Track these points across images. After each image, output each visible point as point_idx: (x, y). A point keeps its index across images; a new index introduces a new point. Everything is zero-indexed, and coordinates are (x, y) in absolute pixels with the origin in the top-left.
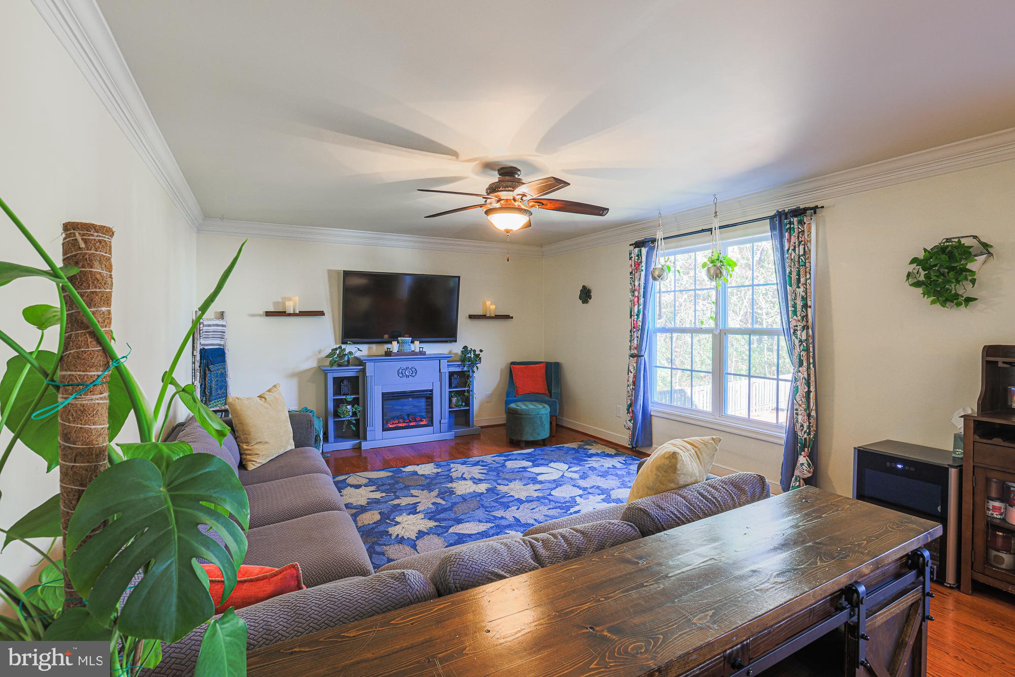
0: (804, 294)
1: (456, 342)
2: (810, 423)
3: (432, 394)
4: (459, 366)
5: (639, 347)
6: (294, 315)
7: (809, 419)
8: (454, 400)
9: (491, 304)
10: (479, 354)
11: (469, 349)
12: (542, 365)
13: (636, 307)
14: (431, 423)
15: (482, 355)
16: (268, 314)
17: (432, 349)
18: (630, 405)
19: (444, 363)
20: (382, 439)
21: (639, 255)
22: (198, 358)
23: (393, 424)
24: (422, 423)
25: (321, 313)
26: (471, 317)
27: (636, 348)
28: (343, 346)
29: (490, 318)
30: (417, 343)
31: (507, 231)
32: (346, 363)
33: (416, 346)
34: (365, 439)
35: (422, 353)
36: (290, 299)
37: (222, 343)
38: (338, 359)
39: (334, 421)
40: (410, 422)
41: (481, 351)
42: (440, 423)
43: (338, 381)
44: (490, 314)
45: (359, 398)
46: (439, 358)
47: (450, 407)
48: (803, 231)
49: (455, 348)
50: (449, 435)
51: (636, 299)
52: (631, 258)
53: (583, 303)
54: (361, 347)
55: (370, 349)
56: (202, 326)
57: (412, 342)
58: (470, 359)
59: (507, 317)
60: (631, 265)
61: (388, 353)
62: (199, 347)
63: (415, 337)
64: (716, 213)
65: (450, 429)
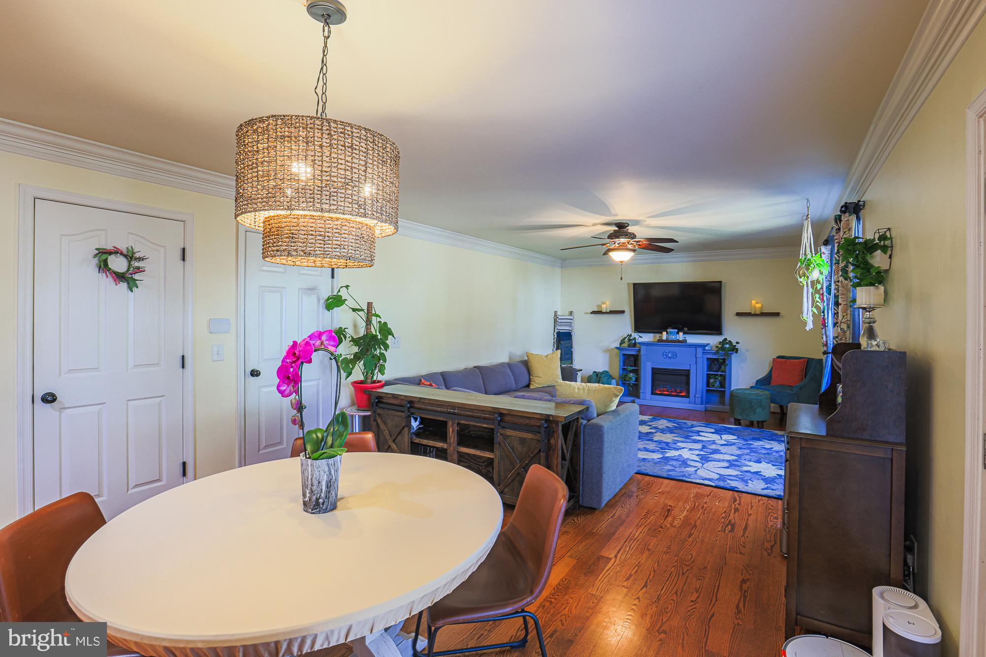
1: (720, 334)
3: (689, 374)
4: (714, 354)
6: (606, 313)
8: (712, 381)
9: (757, 303)
10: (736, 346)
11: (728, 341)
12: (802, 360)
14: (688, 396)
15: (738, 346)
16: (593, 312)
17: (692, 339)
19: (700, 350)
20: (650, 399)
22: (556, 337)
23: (659, 391)
24: (682, 394)
25: (623, 312)
26: (738, 314)
28: (632, 334)
29: (755, 315)
30: (681, 334)
31: (621, 262)
32: (633, 345)
33: (681, 336)
34: (638, 397)
35: (685, 341)
36: (606, 303)
37: (571, 329)
38: (628, 342)
39: (623, 382)
40: (672, 392)
41: (738, 343)
42: (695, 397)
43: (626, 358)
44: (755, 312)
45: (637, 369)
46: (696, 346)
47: (708, 385)
49: (718, 340)
50: (699, 407)
54: (641, 334)
55: (654, 337)
56: (558, 319)
57: (678, 333)
58: (727, 349)
59: (777, 314)
61: (660, 340)
62: (556, 331)
63: (680, 329)
65: (702, 404)
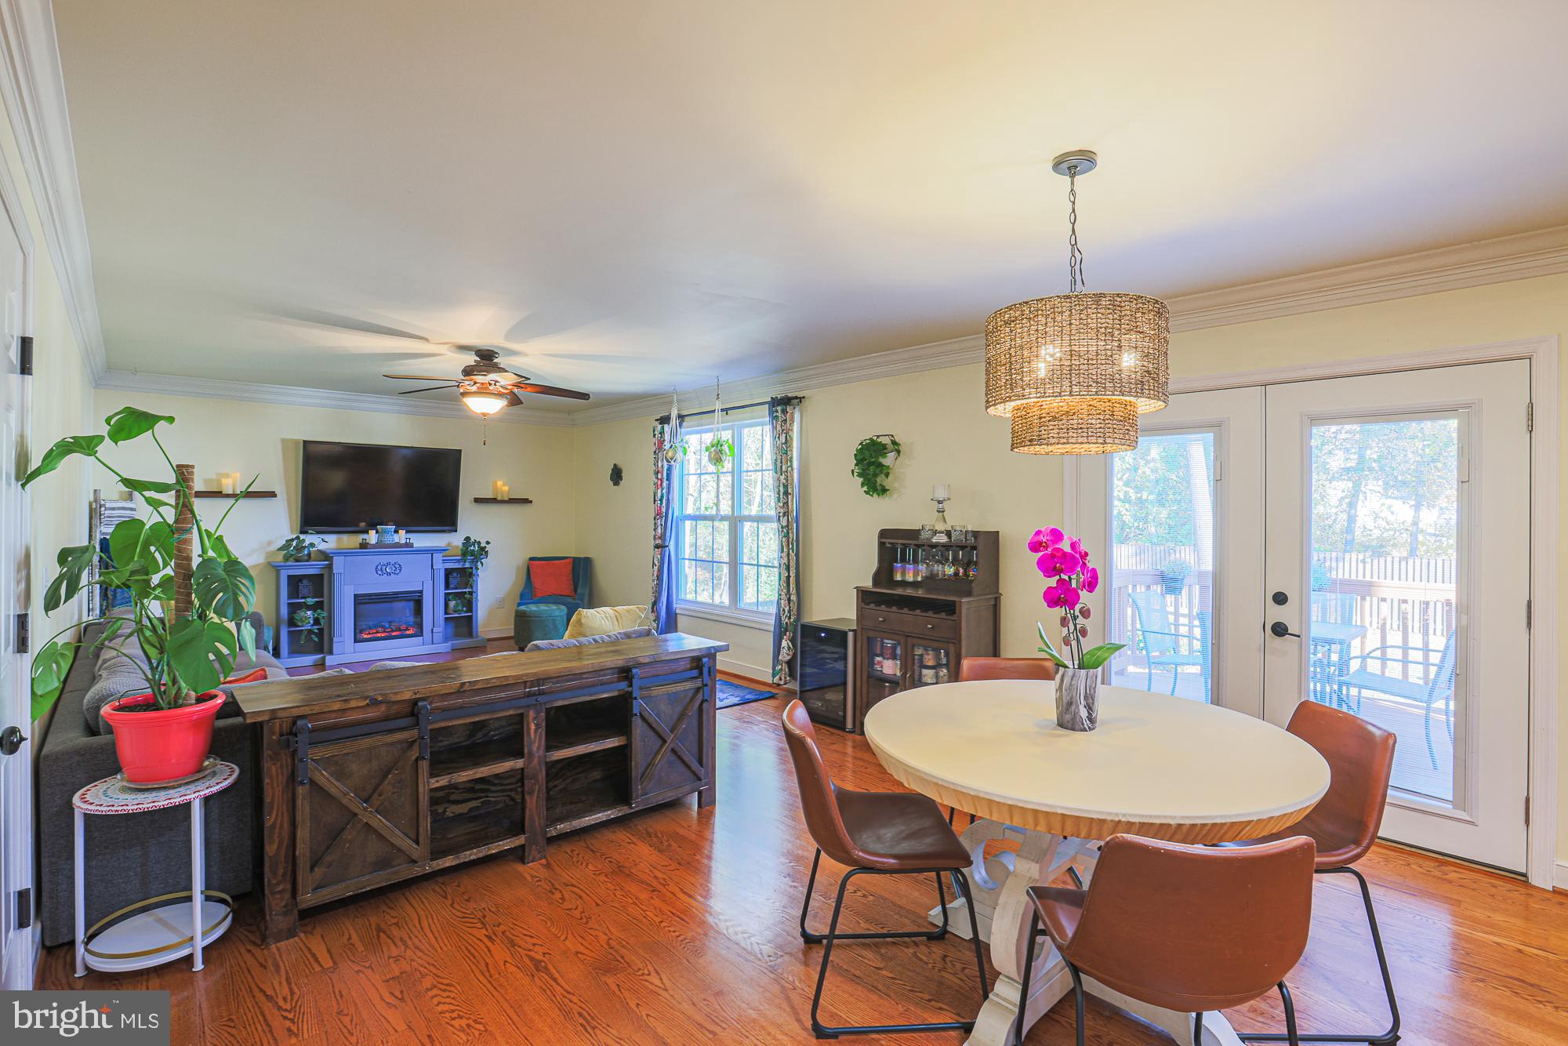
0: (784, 481)
1: (456, 531)
2: (790, 607)
3: (421, 596)
4: (458, 561)
5: (663, 537)
6: (233, 496)
7: (789, 603)
8: (452, 604)
9: (504, 485)
10: (485, 547)
11: (472, 540)
12: (567, 561)
13: (659, 490)
14: (420, 633)
15: (488, 548)
16: (198, 494)
17: (421, 541)
18: (655, 604)
19: (439, 557)
20: (354, 652)
21: (662, 433)
23: (369, 634)
24: (408, 632)
25: (272, 495)
26: (477, 500)
27: (660, 538)
28: (302, 537)
29: (503, 502)
30: (402, 532)
31: (484, 414)
32: (306, 558)
33: (402, 537)
34: (331, 652)
35: (409, 545)
36: (227, 476)
38: (294, 552)
39: (289, 632)
40: (393, 631)
41: (488, 543)
42: (432, 632)
43: (294, 582)
44: (502, 498)
45: (322, 602)
46: (432, 551)
47: (446, 613)
48: (786, 420)
49: (455, 540)
50: (444, 647)
51: (659, 482)
52: (654, 436)
53: (614, 485)
54: (326, 537)
55: (339, 541)
56: (103, 509)
57: (396, 532)
58: (474, 552)
59: (526, 501)
60: (655, 444)
61: (364, 545)
62: (98, 537)
63: (399, 526)
64: (718, 395)
65: (446, 640)
